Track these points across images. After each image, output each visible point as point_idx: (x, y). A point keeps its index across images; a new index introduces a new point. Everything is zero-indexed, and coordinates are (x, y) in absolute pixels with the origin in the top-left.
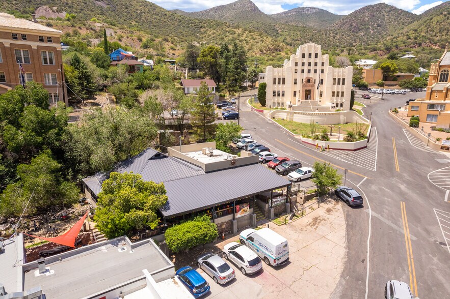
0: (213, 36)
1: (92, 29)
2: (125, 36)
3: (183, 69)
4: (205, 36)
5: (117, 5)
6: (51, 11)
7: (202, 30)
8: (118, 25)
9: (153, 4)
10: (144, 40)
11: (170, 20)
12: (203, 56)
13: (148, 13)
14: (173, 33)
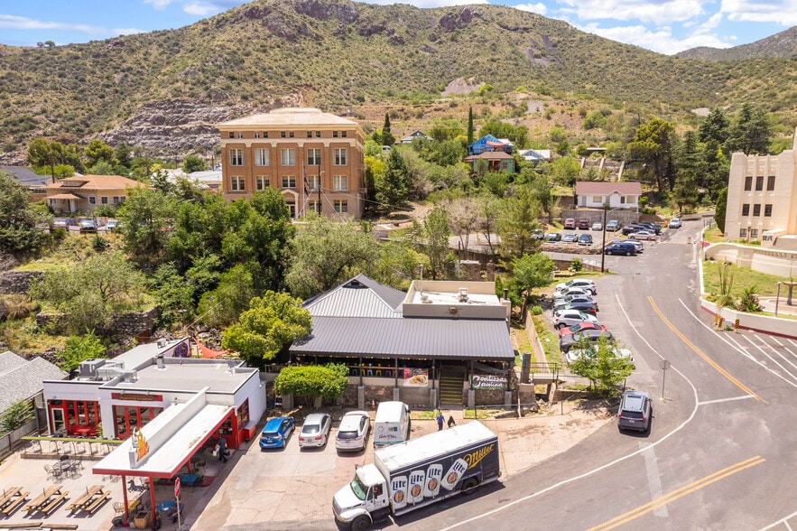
0: (751, 92)
1: (510, 104)
2: (558, 109)
3: (616, 163)
4: (733, 95)
5: (568, 59)
6: (465, 85)
7: (729, 83)
8: (554, 93)
9: (634, 47)
10: (590, 114)
11: (662, 72)
12: (640, 140)
13: (620, 65)
14: (661, 96)
